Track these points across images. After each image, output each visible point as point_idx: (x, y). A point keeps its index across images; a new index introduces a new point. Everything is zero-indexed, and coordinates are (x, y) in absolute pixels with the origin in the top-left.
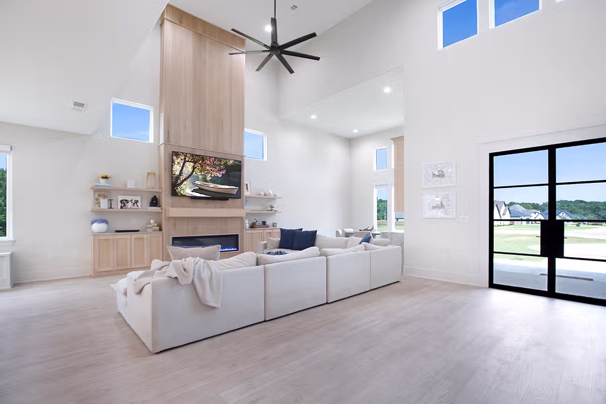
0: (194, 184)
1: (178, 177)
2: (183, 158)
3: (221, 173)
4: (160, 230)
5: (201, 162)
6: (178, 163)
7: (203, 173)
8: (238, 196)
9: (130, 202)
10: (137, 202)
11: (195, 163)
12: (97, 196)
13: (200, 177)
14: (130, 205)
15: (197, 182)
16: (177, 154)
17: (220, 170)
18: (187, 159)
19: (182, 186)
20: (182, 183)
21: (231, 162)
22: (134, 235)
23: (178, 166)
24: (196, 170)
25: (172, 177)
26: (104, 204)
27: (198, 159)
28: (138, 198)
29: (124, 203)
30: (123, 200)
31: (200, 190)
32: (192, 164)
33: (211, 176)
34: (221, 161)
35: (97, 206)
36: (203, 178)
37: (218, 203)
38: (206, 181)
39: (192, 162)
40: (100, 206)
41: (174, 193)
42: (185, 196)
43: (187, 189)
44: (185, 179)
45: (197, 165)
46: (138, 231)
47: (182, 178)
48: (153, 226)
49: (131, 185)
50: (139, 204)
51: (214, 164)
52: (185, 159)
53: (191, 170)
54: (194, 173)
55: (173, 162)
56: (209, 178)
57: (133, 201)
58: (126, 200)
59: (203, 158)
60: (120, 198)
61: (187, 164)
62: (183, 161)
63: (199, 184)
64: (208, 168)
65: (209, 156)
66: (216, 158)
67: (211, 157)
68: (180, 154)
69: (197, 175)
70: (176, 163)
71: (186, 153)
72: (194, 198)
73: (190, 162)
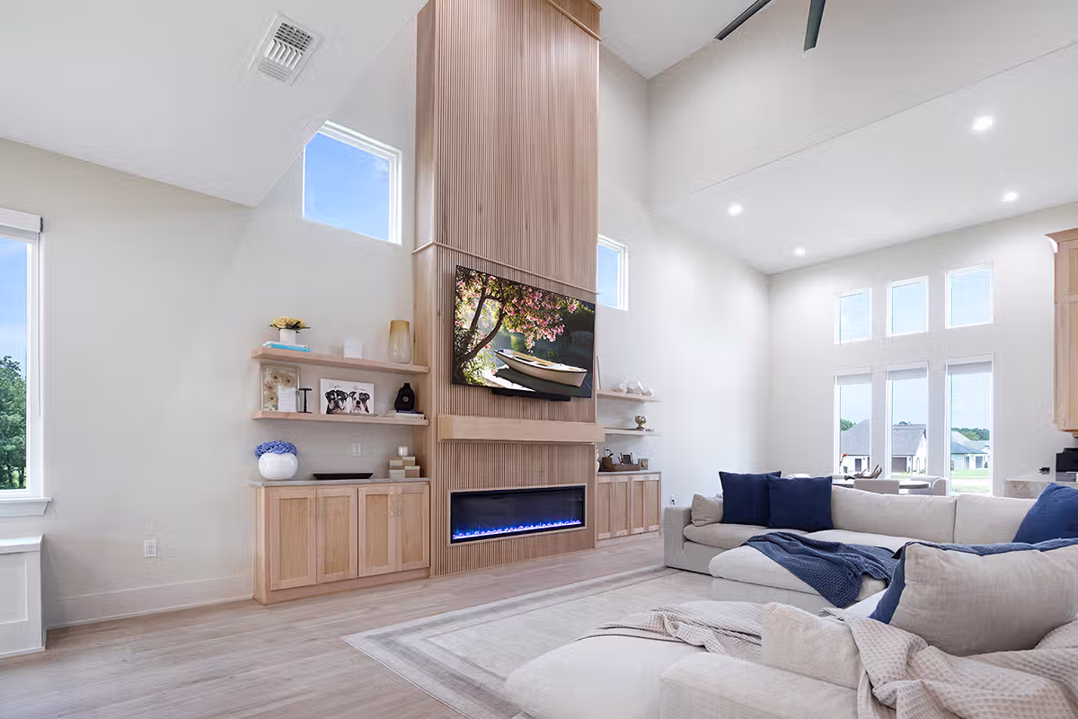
0: (499, 355)
1: (468, 338)
2: (480, 287)
3: (555, 331)
4: (423, 474)
5: (514, 301)
6: (469, 299)
7: (518, 329)
8: (586, 391)
9: (349, 399)
10: (364, 398)
11: (503, 302)
12: (269, 379)
13: (513, 338)
14: (348, 405)
15: (508, 353)
16: (466, 275)
17: (553, 325)
18: (488, 291)
19: (476, 359)
20: (475, 352)
21: (575, 305)
22: (365, 488)
23: (469, 307)
24: (505, 320)
25: (455, 336)
26: (287, 400)
27: (510, 292)
28: (368, 389)
29: (335, 398)
30: (332, 392)
31: (511, 373)
32: (498, 304)
33: (534, 339)
34: (555, 301)
35: (270, 405)
36: (518, 343)
37: (546, 406)
38: (524, 350)
39: (498, 299)
40: (277, 408)
41: (458, 378)
42: (481, 386)
43: (485, 370)
44: (483, 343)
45: (509, 308)
46: (367, 476)
47: (477, 339)
48: (406, 463)
49: (352, 352)
50: (370, 403)
51: (542, 308)
52: (483, 290)
53: (495, 321)
54: (502, 327)
55: (458, 294)
56: (530, 344)
58: (339, 393)
59: (520, 291)
60: (327, 386)
61: (488, 303)
62: (479, 296)
63: (511, 356)
64: (529, 318)
65: (533, 288)
66: (546, 293)
67: (535, 289)
68: (473, 277)
69: (506, 334)
70: (465, 299)
71: (488, 275)
72: (498, 392)
73: (494, 298)
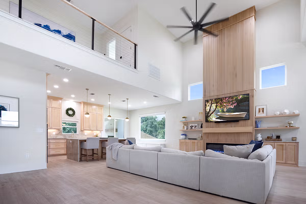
0: (217, 115)
1: (209, 113)
2: (210, 102)
3: (233, 105)
5: (220, 102)
6: (208, 105)
7: (221, 108)
8: (247, 118)
10: (196, 126)
11: (217, 103)
12: (184, 125)
13: (220, 110)
14: (193, 128)
15: (218, 114)
16: (207, 101)
17: (233, 104)
18: (213, 102)
19: (211, 116)
20: (210, 115)
21: (241, 97)
24: (218, 107)
25: (206, 113)
26: (186, 127)
27: (219, 101)
28: (197, 125)
31: (220, 118)
32: (215, 104)
33: (226, 109)
34: (233, 98)
36: (222, 111)
38: (224, 112)
39: (215, 103)
40: (184, 129)
41: (207, 121)
42: (212, 122)
43: (213, 118)
44: (212, 113)
45: (219, 104)
46: (196, 139)
47: (211, 112)
48: (200, 137)
49: (193, 119)
50: (197, 127)
51: (229, 101)
52: (212, 102)
53: (215, 108)
54: (217, 109)
55: (206, 105)
56: (225, 110)
57: (195, 126)
58: (192, 126)
59: (221, 99)
61: (213, 105)
62: (211, 104)
63: (220, 114)
64: (224, 104)
65: (225, 97)
66: (229, 97)
67: (226, 98)
68: (209, 101)
69: (218, 110)
70: (207, 106)
71: (212, 99)
72: (216, 122)
73: (214, 103)
